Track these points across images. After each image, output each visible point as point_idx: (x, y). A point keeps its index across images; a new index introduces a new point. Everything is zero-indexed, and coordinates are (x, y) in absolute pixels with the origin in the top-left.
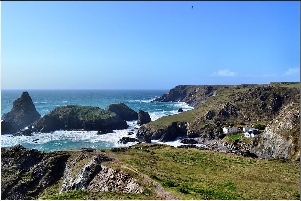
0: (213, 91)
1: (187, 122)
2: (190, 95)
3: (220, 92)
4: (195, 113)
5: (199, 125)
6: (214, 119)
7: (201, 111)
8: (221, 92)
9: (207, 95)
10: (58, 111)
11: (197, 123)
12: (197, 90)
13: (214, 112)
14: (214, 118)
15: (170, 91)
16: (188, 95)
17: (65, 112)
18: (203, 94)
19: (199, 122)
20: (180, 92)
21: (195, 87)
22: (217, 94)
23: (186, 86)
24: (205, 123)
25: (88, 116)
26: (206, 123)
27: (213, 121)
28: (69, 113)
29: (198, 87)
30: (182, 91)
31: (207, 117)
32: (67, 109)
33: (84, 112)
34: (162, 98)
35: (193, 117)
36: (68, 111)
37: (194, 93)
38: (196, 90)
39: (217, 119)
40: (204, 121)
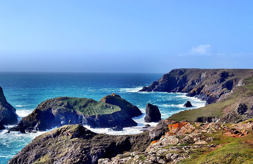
0: (228, 77)
1: (214, 117)
2: (193, 83)
3: (247, 81)
4: (222, 107)
5: (230, 121)
6: (247, 114)
7: (229, 104)
8: (249, 81)
9: (220, 83)
10: (49, 104)
11: (227, 118)
12: (204, 75)
13: (245, 106)
14: (246, 112)
15: (164, 78)
16: (190, 83)
17: (59, 106)
18: (216, 82)
19: (229, 118)
20: (178, 79)
21: (199, 72)
22: (244, 84)
23: (185, 70)
24: (237, 118)
25: (88, 110)
26: (239, 119)
27: (246, 116)
28: (65, 106)
29: (204, 71)
30: (181, 77)
31: (238, 112)
32: (61, 102)
33: (82, 105)
34: (153, 86)
35: (221, 112)
36: (62, 104)
37: (198, 81)
38: (202, 76)
39: (250, 113)
40: (235, 116)
